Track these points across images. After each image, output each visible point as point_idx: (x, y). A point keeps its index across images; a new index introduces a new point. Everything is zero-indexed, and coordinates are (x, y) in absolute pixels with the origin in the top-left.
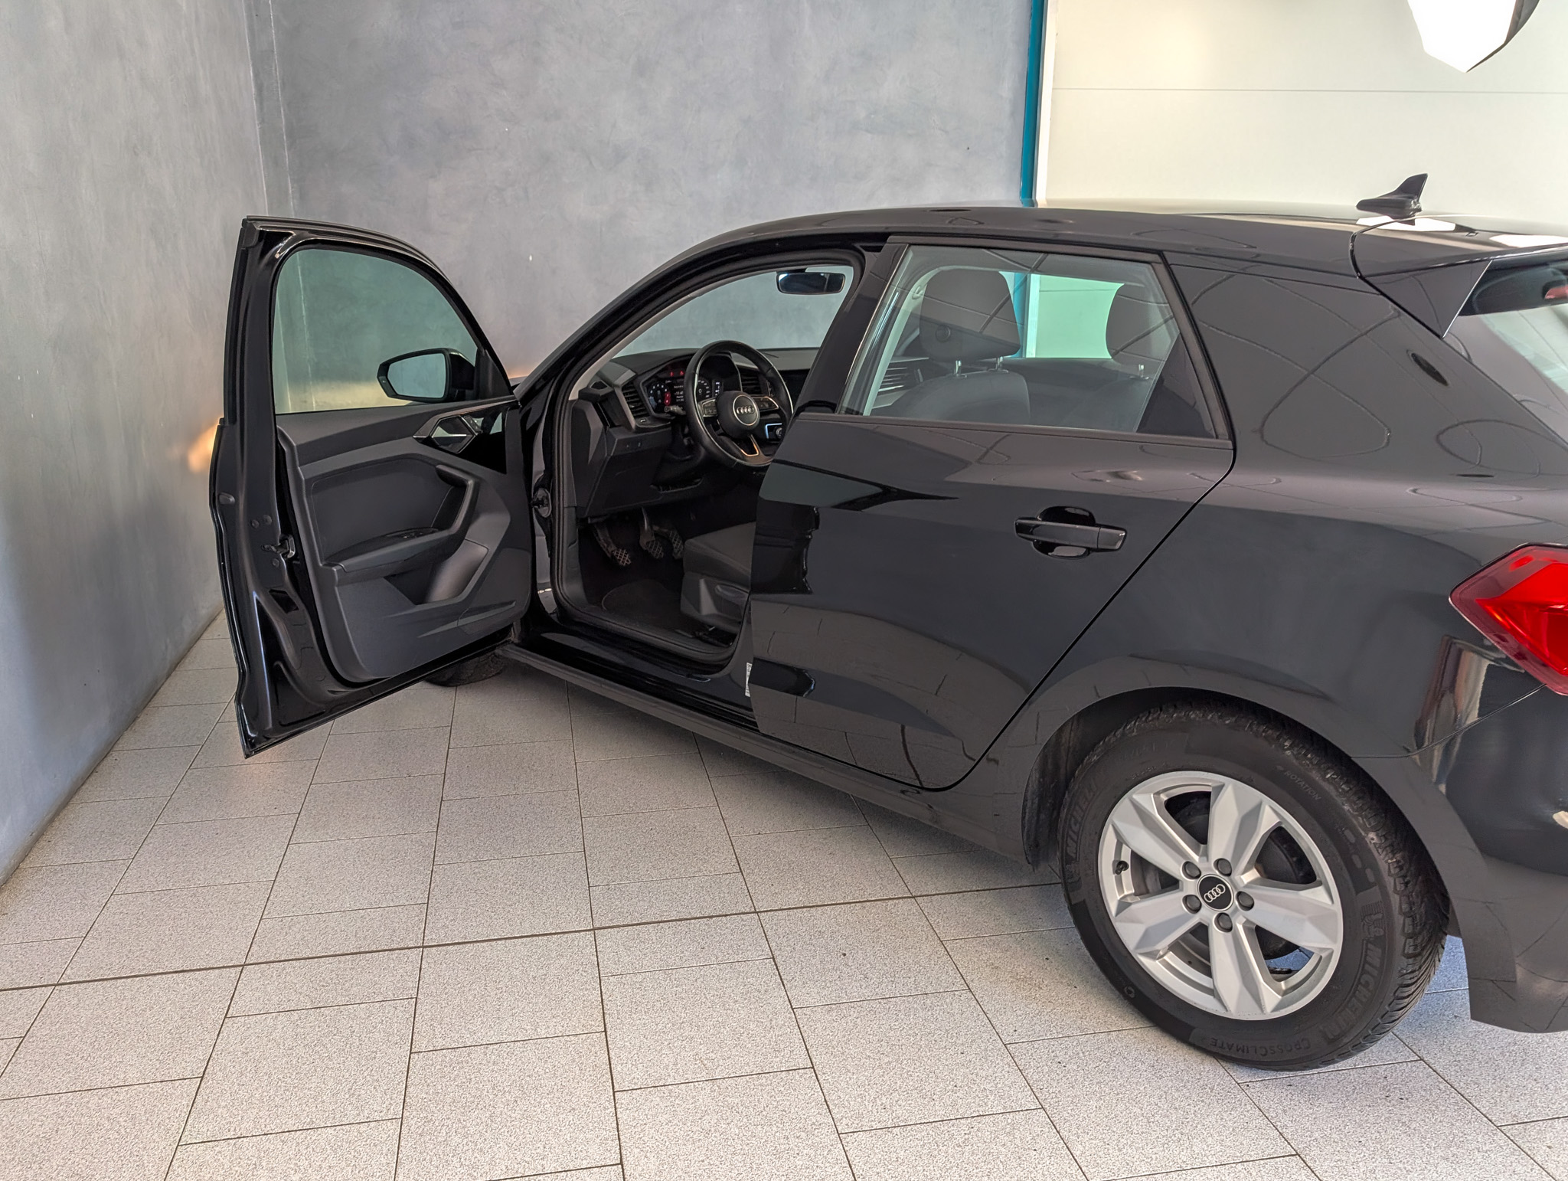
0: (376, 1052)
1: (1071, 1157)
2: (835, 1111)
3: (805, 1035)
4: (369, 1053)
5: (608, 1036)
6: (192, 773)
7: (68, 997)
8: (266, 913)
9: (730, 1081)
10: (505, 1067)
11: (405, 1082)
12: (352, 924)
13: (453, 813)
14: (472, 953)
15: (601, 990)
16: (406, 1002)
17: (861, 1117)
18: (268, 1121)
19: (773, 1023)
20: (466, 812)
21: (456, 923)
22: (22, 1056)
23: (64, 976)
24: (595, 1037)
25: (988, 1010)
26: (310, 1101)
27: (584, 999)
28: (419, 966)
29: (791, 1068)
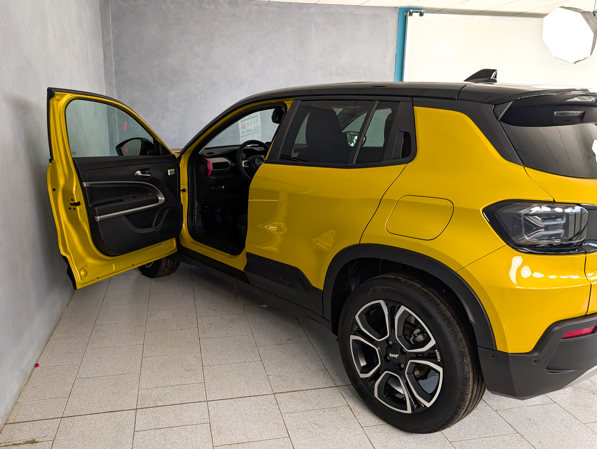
0: (199, 446)
4: (196, 447)
5: (291, 439)
6: (96, 327)
7: (68, 423)
8: (140, 387)
12: (176, 391)
13: (205, 344)
14: (228, 404)
15: (283, 419)
16: (206, 425)
20: (210, 344)
21: (218, 391)
23: (64, 414)
24: (286, 439)
27: (277, 423)
28: (207, 409)
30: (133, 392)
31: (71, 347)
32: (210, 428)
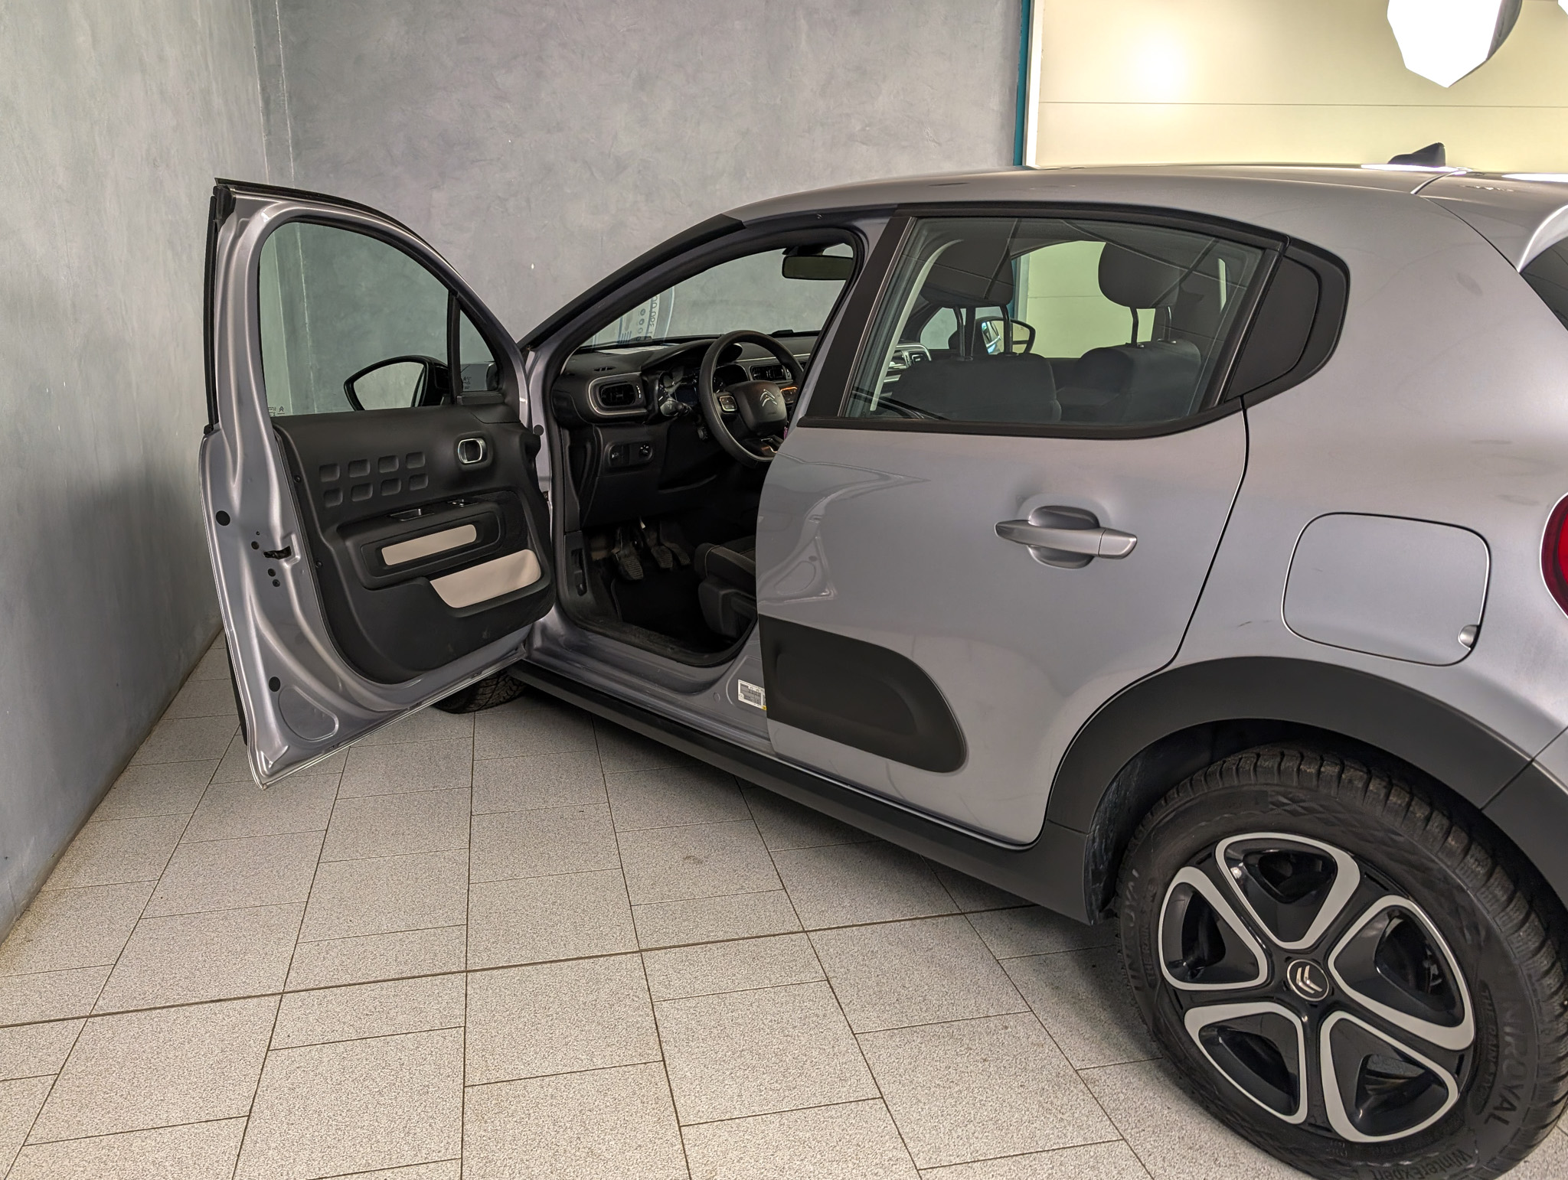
0: (428, 1086)
2: (911, 1145)
3: (870, 1063)
4: (421, 1088)
5: (667, 1066)
6: (213, 788)
7: (102, 1030)
8: (301, 936)
9: (800, 1113)
10: (564, 1101)
11: (461, 1118)
12: (392, 947)
13: (484, 828)
14: (518, 978)
15: (655, 1016)
16: (454, 1031)
17: (938, 1150)
18: (321, 1164)
19: (836, 1049)
20: (497, 828)
21: (498, 946)
22: (58, 1095)
23: (96, 1007)
24: (653, 1067)
25: (1054, 1033)
26: (364, 1141)
27: (638, 1026)
28: (464, 992)
29: (859, 1099)
30: (280, 950)
31: (139, 838)
32: (465, 1039)
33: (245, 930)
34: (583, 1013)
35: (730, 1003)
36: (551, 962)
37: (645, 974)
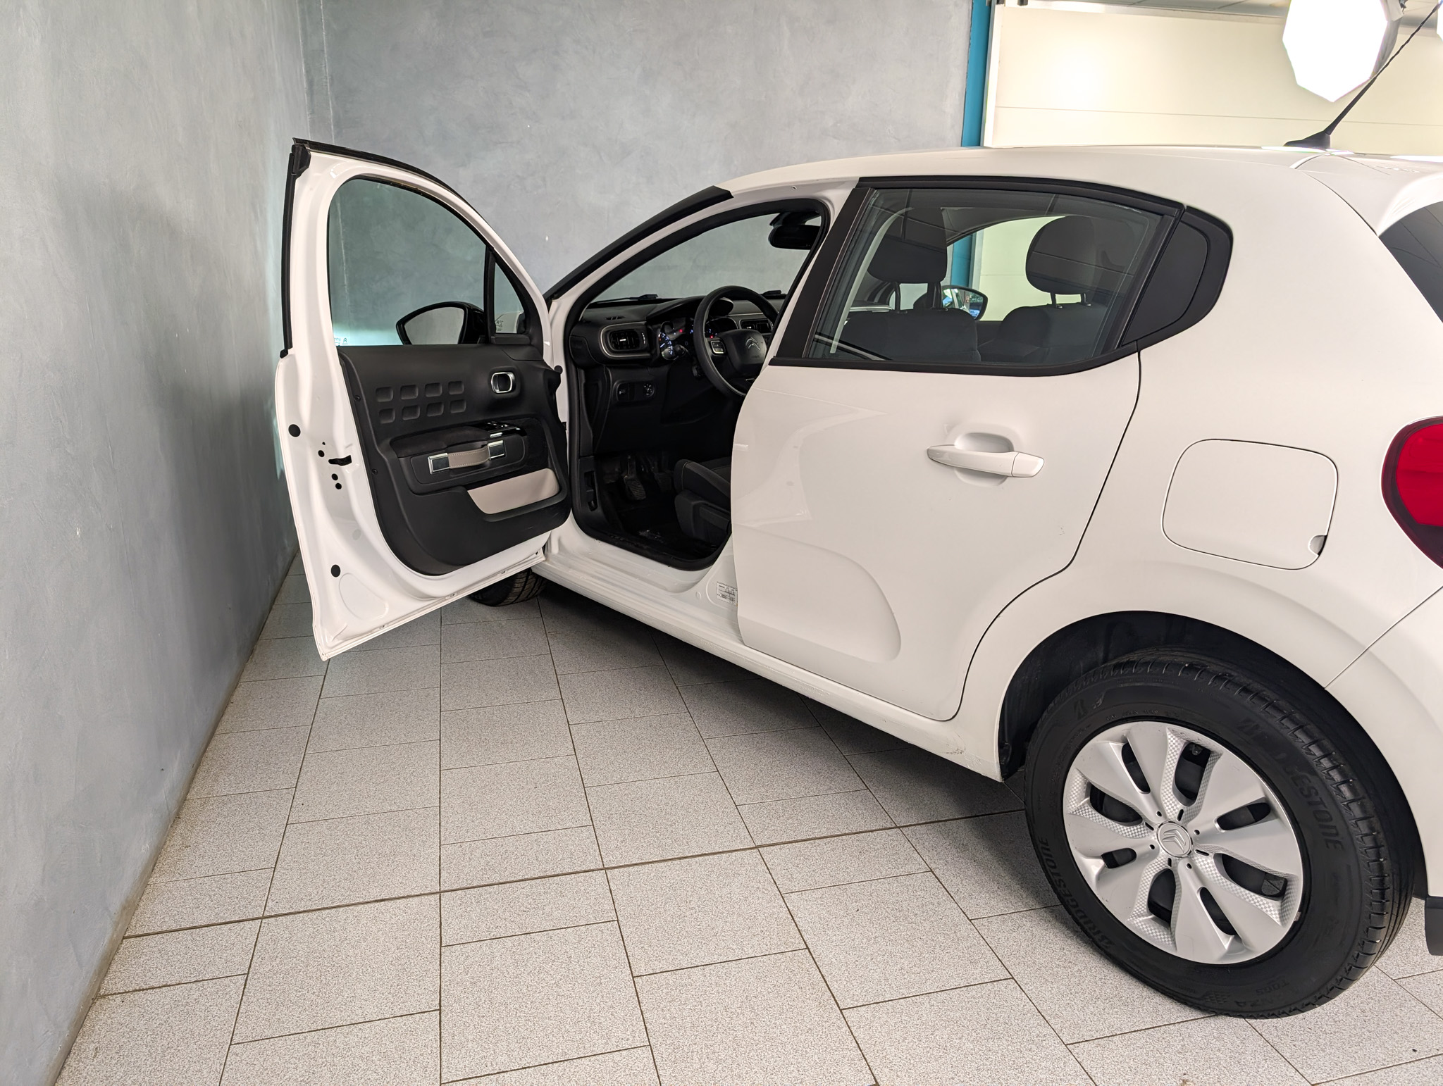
0: (600, 976)
1: (1284, 1060)
2: (1052, 1022)
3: (992, 946)
4: (595, 977)
5: (813, 953)
6: (324, 703)
8: (442, 839)
9: (944, 995)
10: (728, 988)
11: (638, 1007)
12: (529, 848)
13: (583, 736)
14: (654, 874)
15: (787, 907)
16: (609, 925)
17: (1077, 1025)
18: (521, 1054)
19: (958, 934)
20: (596, 735)
21: (628, 845)
23: (267, 908)
24: (800, 954)
27: (776, 916)
28: (608, 888)
29: (993, 980)
30: (427, 852)
31: (268, 749)
32: (621, 932)
33: (389, 833)
34: (722, 905)
35: (851, 894)
36: (680, 858)
37: (768, 868)
